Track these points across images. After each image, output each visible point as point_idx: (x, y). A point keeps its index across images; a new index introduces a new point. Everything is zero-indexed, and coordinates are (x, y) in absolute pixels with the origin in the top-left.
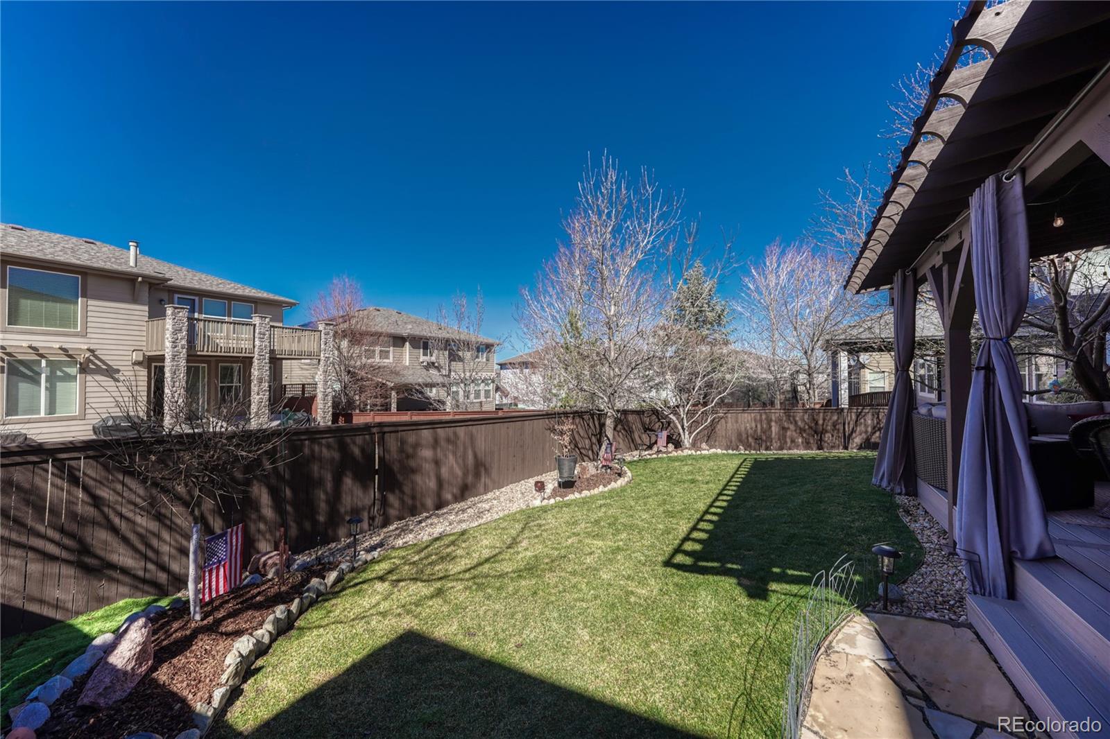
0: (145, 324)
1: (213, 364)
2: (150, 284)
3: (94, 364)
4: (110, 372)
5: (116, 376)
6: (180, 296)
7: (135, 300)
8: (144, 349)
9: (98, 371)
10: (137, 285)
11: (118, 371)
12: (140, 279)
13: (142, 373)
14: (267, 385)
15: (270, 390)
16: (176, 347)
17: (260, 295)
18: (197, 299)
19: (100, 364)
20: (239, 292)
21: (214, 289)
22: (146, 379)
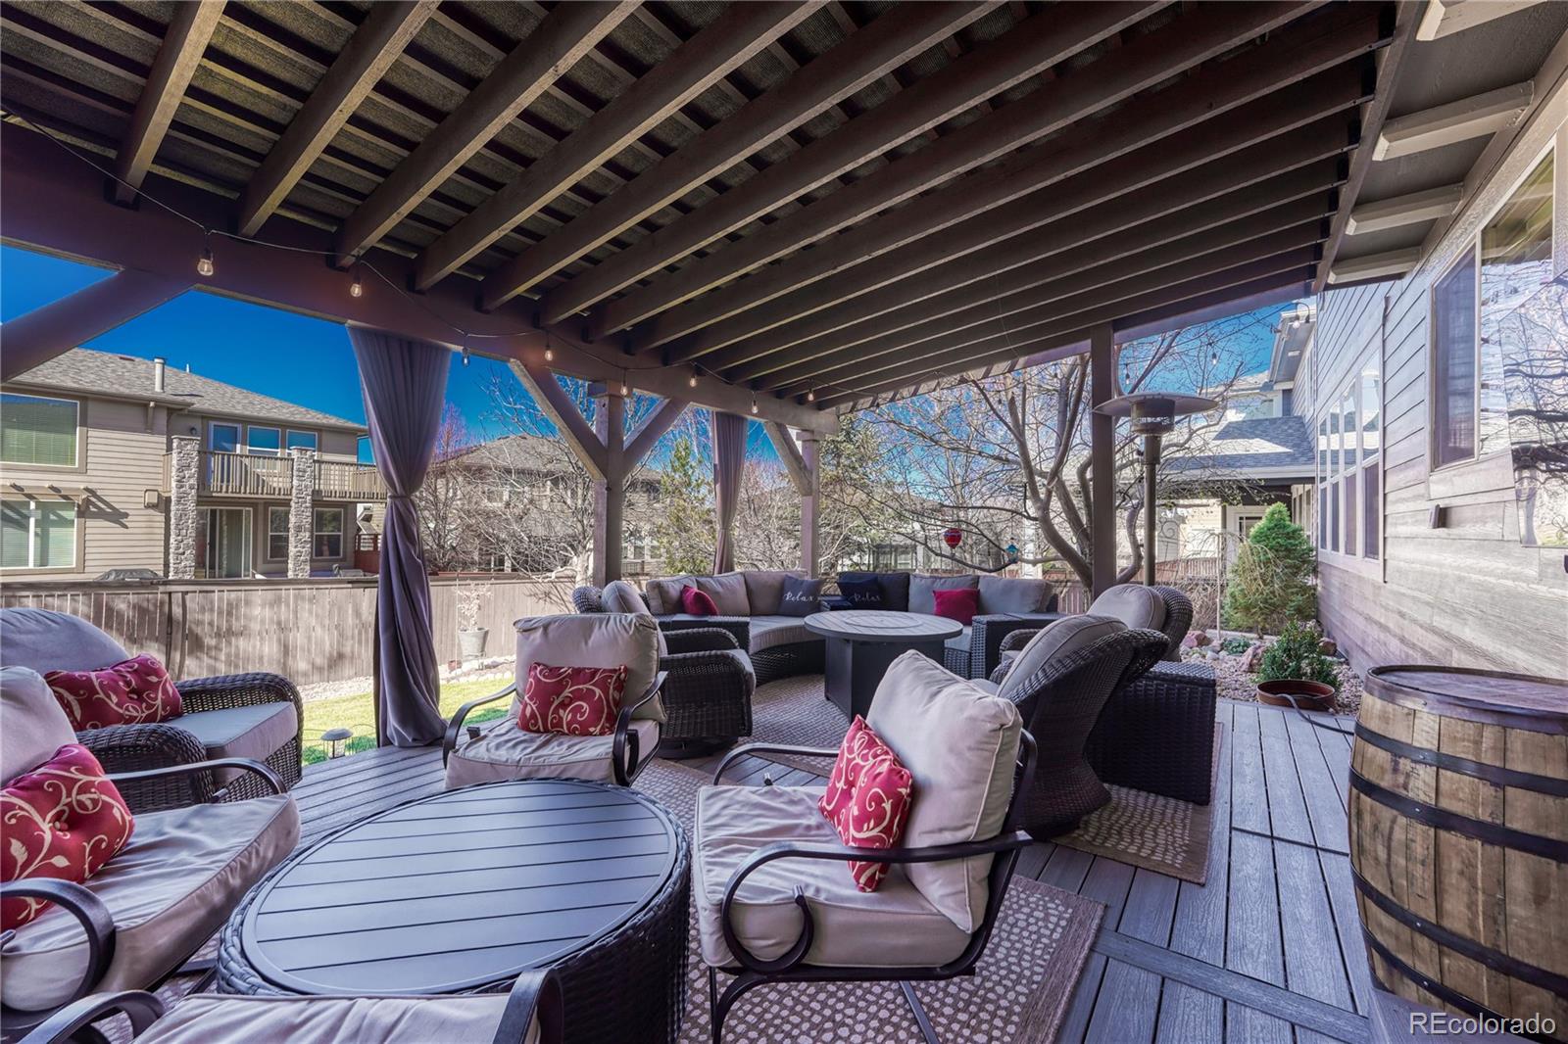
0: (162, 458)
1: (261, 508)
2: (168, 409)
3: (96, 506)
4: (117, 517)
5: (124, 521)
6: (216, 423)
7: (149, 428)
8: (160, 489)
9: (101, 515)
10: (150, 412)
11: (126, 515)
12: (152, 404)
13: (158, 519)
14: (308, 534)
15: (312, 542)
16: (182, 487)
17: (325, 421)
18: (239, 426)
19: (103, 506)
20: (298, 418)
21: (263, 414)
22: (163, 525)
